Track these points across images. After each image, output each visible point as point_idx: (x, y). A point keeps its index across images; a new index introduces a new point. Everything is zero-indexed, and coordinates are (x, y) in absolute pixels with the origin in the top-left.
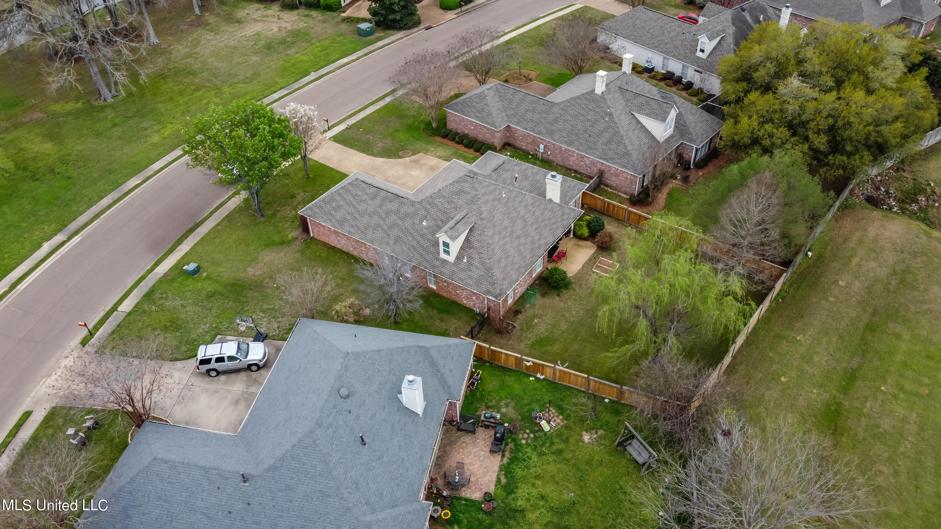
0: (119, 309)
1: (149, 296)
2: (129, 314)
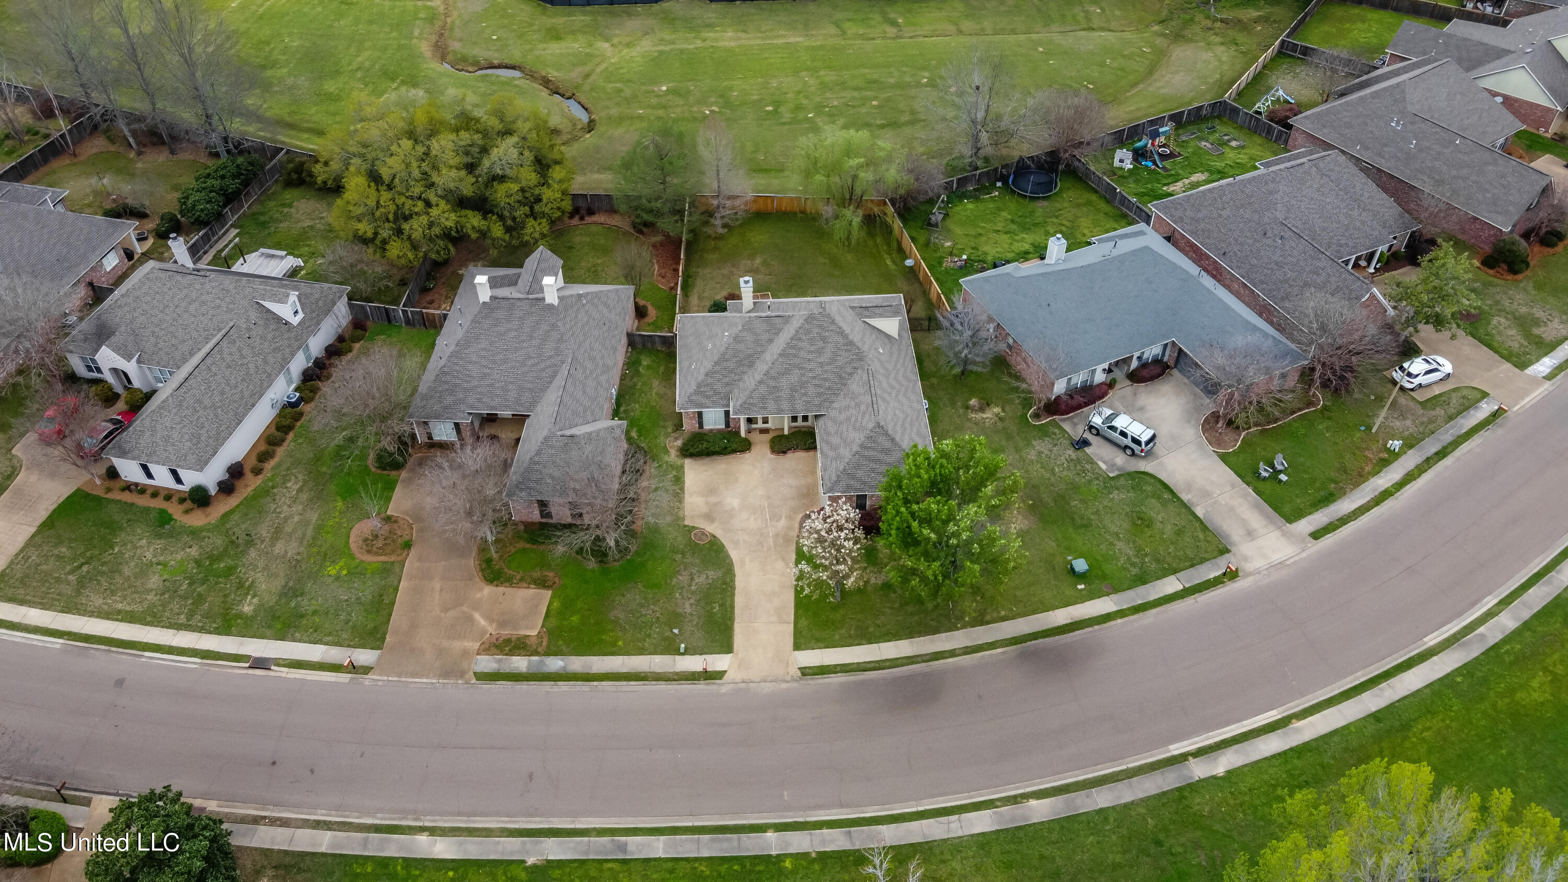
0: (1181, 587)
1: (1142, 579)
2: (1175, 572)
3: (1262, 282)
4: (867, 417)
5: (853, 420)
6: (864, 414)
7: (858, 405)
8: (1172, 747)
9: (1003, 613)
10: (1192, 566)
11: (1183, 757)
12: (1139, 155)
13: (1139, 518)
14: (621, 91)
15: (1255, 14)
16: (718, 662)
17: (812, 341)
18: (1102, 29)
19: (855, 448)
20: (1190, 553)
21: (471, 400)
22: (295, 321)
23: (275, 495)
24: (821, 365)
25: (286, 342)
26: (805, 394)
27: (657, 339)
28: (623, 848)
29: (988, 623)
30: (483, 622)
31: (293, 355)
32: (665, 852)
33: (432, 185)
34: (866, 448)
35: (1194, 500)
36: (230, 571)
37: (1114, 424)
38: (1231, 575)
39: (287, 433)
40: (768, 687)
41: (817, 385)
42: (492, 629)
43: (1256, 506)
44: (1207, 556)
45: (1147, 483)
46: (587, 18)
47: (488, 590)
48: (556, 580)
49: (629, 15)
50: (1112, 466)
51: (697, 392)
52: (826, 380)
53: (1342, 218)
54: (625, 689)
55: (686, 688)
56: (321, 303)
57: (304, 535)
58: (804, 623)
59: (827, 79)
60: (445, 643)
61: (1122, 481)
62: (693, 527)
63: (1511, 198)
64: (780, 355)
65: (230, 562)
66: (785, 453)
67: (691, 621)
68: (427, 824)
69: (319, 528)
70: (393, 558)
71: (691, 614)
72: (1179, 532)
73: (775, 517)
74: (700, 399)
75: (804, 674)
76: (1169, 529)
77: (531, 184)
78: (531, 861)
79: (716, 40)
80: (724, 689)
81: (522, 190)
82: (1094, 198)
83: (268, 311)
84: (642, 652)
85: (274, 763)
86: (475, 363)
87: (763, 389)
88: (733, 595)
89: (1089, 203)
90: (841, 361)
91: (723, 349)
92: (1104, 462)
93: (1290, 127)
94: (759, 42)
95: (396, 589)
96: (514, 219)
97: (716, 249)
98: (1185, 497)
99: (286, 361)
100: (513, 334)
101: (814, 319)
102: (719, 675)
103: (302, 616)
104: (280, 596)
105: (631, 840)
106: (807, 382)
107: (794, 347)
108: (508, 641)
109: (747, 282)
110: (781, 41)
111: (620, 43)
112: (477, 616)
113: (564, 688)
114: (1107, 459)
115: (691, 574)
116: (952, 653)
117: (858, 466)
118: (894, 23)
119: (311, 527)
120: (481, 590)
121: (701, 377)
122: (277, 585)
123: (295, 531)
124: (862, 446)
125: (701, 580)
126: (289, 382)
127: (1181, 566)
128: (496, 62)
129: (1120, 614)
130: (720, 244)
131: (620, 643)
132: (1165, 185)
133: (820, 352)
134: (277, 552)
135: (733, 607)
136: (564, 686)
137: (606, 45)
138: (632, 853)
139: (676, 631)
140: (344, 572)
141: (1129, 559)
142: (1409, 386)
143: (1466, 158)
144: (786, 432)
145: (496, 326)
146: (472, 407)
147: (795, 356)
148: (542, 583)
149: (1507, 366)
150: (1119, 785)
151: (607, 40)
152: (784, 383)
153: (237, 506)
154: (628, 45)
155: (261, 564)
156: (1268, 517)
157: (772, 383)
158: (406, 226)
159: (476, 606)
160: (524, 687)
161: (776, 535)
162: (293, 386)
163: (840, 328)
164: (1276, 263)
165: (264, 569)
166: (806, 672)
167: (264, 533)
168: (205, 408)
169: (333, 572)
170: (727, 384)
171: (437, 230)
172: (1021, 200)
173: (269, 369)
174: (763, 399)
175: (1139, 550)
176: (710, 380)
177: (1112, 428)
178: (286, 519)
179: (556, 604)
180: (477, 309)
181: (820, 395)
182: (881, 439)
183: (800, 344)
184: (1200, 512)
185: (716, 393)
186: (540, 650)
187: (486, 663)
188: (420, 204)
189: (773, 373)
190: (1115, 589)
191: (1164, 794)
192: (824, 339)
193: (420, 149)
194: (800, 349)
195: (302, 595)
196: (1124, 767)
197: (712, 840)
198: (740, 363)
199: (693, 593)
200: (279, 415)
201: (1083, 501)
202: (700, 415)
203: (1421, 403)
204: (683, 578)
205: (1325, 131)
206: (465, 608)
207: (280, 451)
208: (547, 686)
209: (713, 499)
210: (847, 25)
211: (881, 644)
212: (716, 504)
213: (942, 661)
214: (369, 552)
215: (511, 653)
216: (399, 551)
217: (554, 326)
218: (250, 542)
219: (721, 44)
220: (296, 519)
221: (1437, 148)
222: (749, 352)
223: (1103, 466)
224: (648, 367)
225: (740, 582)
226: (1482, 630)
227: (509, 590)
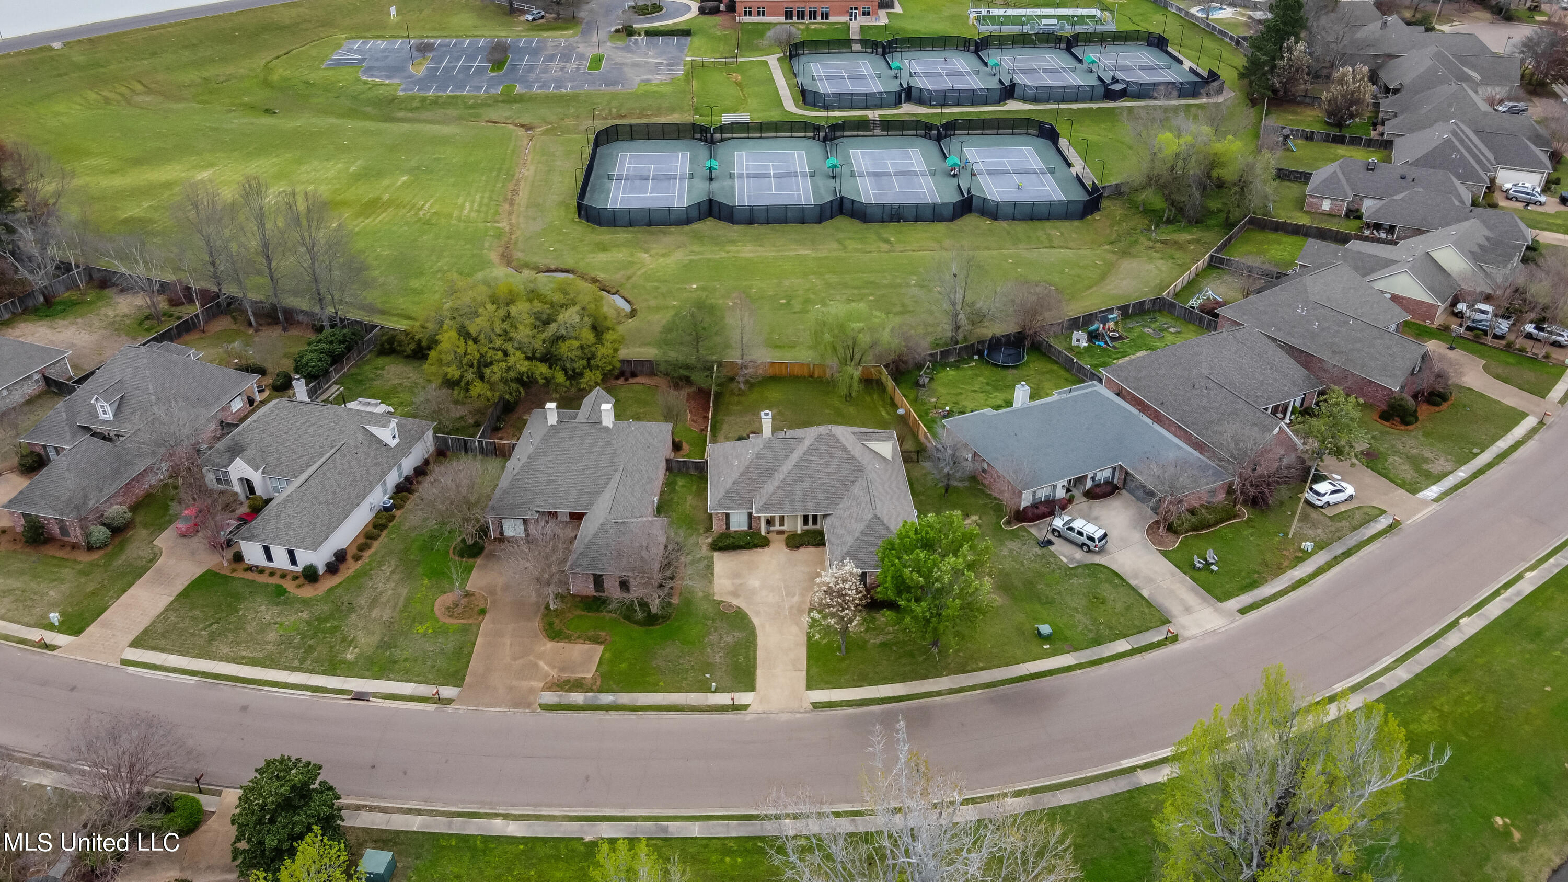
0: (1130, 648)
1: (1099, 641)
2: (1125, 636)
3: (1193, 424)
4: (866, 511)
5: (855, 515)
6: (864, 509)
7: (859, 504)
8: (1123, 762)
9: (981, 665)
10: (1139, 632)
11: (1133, 769)
12: (1093, 336)
13: (1095, 598)
14: (657, 288)
15: (1189, 237)
16: (743, 698)
17: (821, 456)
18: (1061, 247)
19: (857, 535)
20: (1137, 623)
21: (538, 501)
22: (393, 443)
23: (372, 575)
24: (829, 474)
25: (384, 460)
26: (816, 498)
27: (691, 465)
28: (666, 830)
29: (969, 672)
30: (546, 668)
31: (390, 469)
32: (699, 833)
33: (510, 339)
34: (867, 535)
35: (1140, 585)
36: (335, 629)
37: (1071, 525)
38: (1173, 639)
39: (382, 531)
40: (785, 717)
41: (825, 491)
42: (554, 673)
43: (1193, 590)
44: (1151, 625)
45: (1101, 572)
46: (630, 236)
47: (550, 645)
48: (608, 638)
49: (664, 233)
50: (1072, 559)
51: (726, 497)
52: (832, 486)
53: (1257, 376)
54: (665, 717)
55: (716, 717)
56: (413, 432)
57: (397, 604)
58: (815, 670)
59: (831, 281)
60: (515, 683)
61: (1080, 571)
62: (722, 601)
63: (1397, 364)
64: (795, 466)
65: (335, 623)
66: (798, 548)
67: (720, 668)
68: (500, 812)
69: (408, 600)
70: (471, 621)
71: (720, 663)
72: (1128, 609)
73: (790, 594)
74: (728, 502)
75: (815, 707)
76: (1119, 606)
77: (589, 343)
78: (588, 838)
79: (738, 252)
80: (748, 718)
81: (582, 347)
82: (1055, 367)
83: (372, 434)
84: (680, 690)
85: (373, 767)
86: (542, 472)
87: (780, 493)
88: (755, 650)
89: (1051, 372)
90: (844, 472)
91: (747, 463)
92: (1065, 557)
93: (1216, 316)
94: (773, 254)
95: (474, 644)
96: (574, 370)
97: (739, 403)
98: (1133, 582)
99: (384, 474)
100: (575, 449)
101: (823, 439)
102: (745, 707)
103: (395, 662)
104: (377, 647)
105: (671, 824)
106: (816, 488)
107: (806, 460)
108: (568, 681)
109: (767, 415)
110: (792, 253)
111: (657, 254)
112: (541, 663)
113: (614, 716)
114: (1067, 554)
115: (720, 635)
116: (939, 693)
117: (859, 549)
118: (887, 241)
119: (402, 599)
120: (545, 644)
121: (729, 484)
122: (374, 639)
123: (389, 601)
124: (862, 533)
125: (729, 639)
126: (385, 493)
127: (1130, 632)
128: (553, 267)
129: (1080, 666)
130: (743, 399)
131: (661, 684)
132: (1115, 359)
133: (827, 464)
134: (374, 616)
135: (755, 658)
136: (614, 715)
137: (646, 255)
138: (672, 833)
139: (708, 676)
140: (430, 631)
141: (1086, 627)
142: (1319, 504)
143: (1359, 335)
144: (799, 532)
145: (561, 443)
146: (539, 506)
147: (807, 467)
148: (596, 640)
149: (1401, 492)
150: (1079, 788)
151: (646, 251)
152: (798, 488)
153: (341, 583)
154: (663, 255)
155: (361, 625)
156: (1203, 598)
157: (788, 489)
158: (487, 371)
159: (541, 656)
160: (581, 715)
161: (791, 608)
162: (388, 496)
163: (844, 446)
164: (1204, 408)
165: (363, 628)
166: (817, 706)
167: (363, 602)
168: (320, 503)
169: (421, 631)
170: (750, 491)
171: (512, 374)
172: (994, 369)
173: (371, 478)
174: (780, 501)
175: (1094, 621)
176: (736, 488)
177: (1071, 529)
178: (382, 593)
179: (607, 655)
180: (546, 430)
181: (828, 498)
182: (879, 528)
183: (811, 458)
184: (1145, 593)
185: (741, 498)
186: (594, 688)
187: (549, 697)
188: (500, 354)
189: (789, 480)
190: (1075, 649)
191: (1117, 795)
192: (830, 454)
193: (502, 313)
194: (811, 462)
195: (395, 647)
196: (1084, 776)
197: (740, 825)
198: (761, 474)
199: (721, 648)
200: (377, 516)
201: (1047, 585)
202: (727, 515)
203: (1329, 517)
204: (714, 637)
205: (1245, 317)
206: (531, 658)
207: (376, 544)
208: (600, 715)
209: (737, 581)
210: (847, 243)
211: (879, 687)
212: (741, 585)
213: (930, 699)
214: (450, 616)
215: (570, 690)
216: (476, 617)
217: (609, 444)
218: (351, 608)
219: (743, 255)
220: (390, 592)
221: (1336, 328)
222: (769, 465)
223: (1064, 560)
224: (683, 486)
225: (761, 640)
226: (1381, 679)
227: (568, 646)
